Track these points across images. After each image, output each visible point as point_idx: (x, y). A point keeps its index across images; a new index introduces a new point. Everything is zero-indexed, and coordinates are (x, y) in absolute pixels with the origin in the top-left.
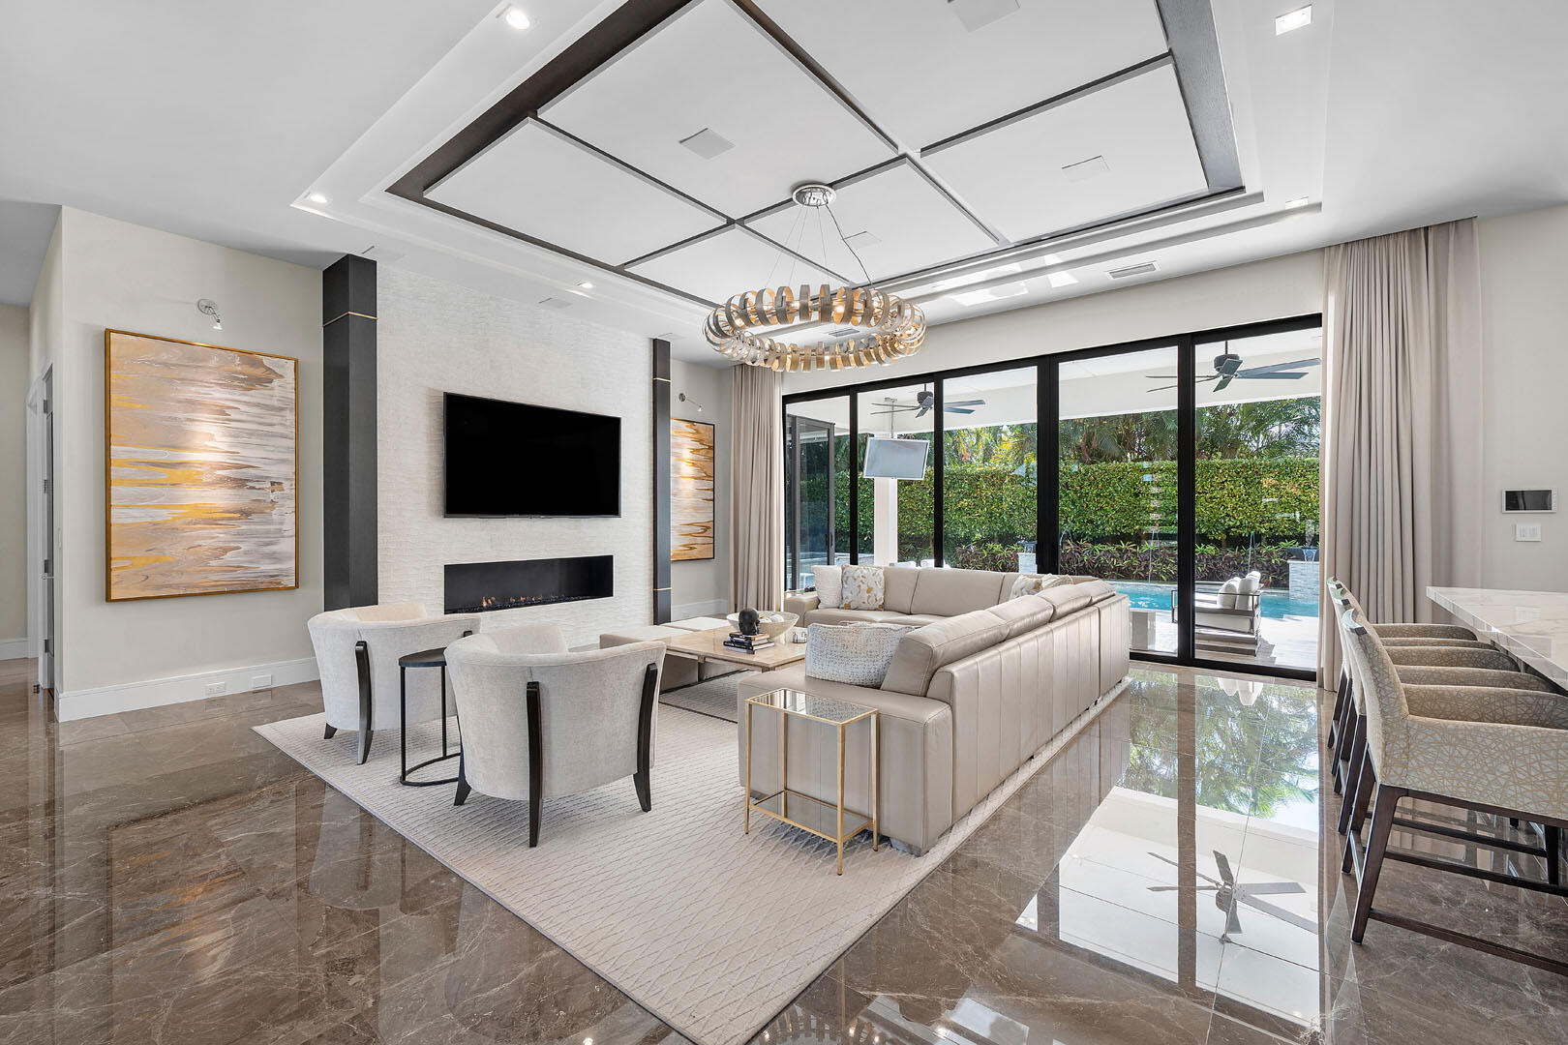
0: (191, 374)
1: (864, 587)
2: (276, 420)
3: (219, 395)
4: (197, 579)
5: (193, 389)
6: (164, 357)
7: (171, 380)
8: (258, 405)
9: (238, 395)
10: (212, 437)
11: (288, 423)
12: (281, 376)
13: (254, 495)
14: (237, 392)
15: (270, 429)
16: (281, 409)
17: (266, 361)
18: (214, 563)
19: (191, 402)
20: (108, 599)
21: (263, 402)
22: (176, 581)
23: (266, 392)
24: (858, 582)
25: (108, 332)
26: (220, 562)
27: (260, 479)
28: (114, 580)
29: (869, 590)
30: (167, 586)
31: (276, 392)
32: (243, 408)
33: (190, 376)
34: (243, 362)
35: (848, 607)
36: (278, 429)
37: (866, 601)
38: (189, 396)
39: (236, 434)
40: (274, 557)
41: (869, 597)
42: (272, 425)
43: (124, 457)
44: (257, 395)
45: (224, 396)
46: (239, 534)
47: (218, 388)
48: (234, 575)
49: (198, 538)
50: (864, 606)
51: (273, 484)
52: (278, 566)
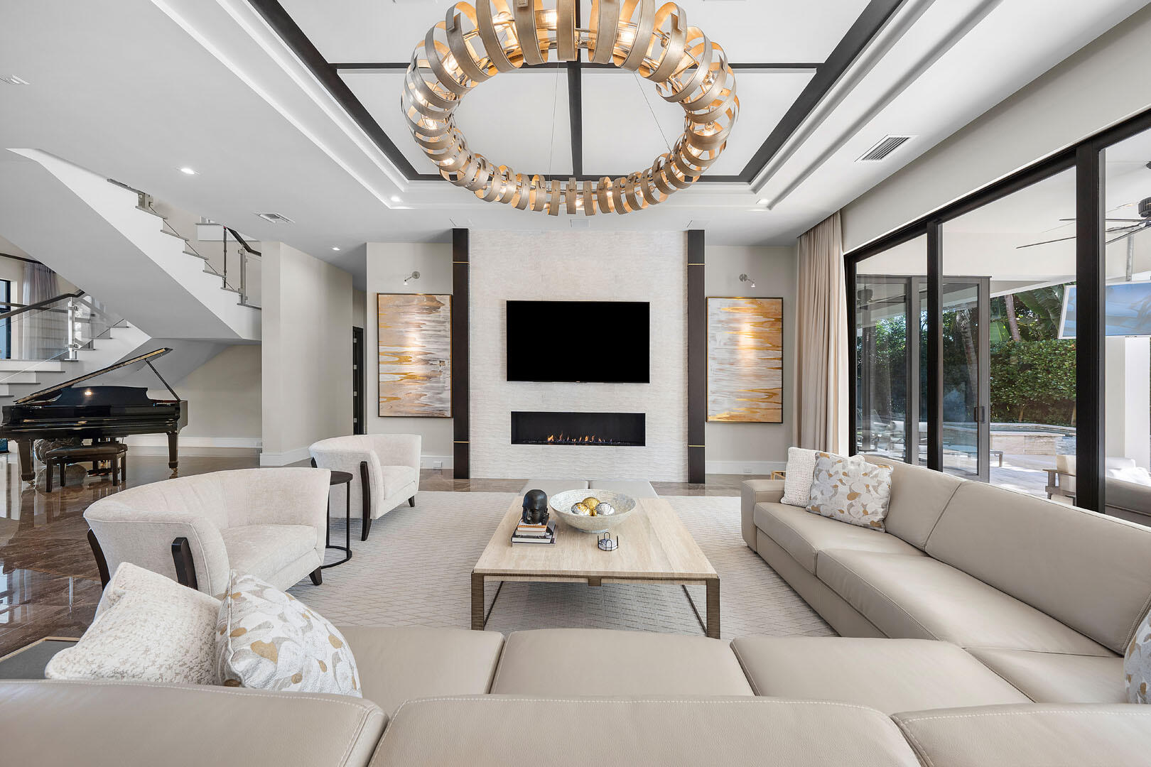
0: (407, 309)
1: (844, 490)
2: (442, 328)
3: (417, 318)
4: (409, 409)
5: (408, 316)
6: (397, 302)
7: (399, 313)
8: (434, 321)
9: (425, 317)
10: (415, 339)
11: (447, 329)
12: (444, 305)
13: (432, 368)
14: (425, 315)
15: (439, 333)
16: (444, 322)
17: (437, 298)
18: (416, 402)
19: (407, 323)
20: (379, 416)
21: (436, 319)
22: (402, 410)
23: (438, 314)
24: (834, 481)
25: (378, 294)
26: (418, 402)
27: (435, 360)
28: (380, 407)
29: (853, 496)
30: (399, 412)
31: (442, 314)
32: (427, 323)
33: (406, 310)
34: (428, 300)
35: (816, 512)
36: (442, 333)
37: (845, 509)
38: (406, 320)
39: (424, 337)
40: (441, 401)
41: (851, 505)
42: (440, 331)
43: (384, 350)
44: (433, 316)
45: (421, 318)
46: (426, 388)
47: (418, 315)
48: (423, 408)
49: (411, 389)
50: (841, 516)
51: (440, 362)
52: (443, 406)
